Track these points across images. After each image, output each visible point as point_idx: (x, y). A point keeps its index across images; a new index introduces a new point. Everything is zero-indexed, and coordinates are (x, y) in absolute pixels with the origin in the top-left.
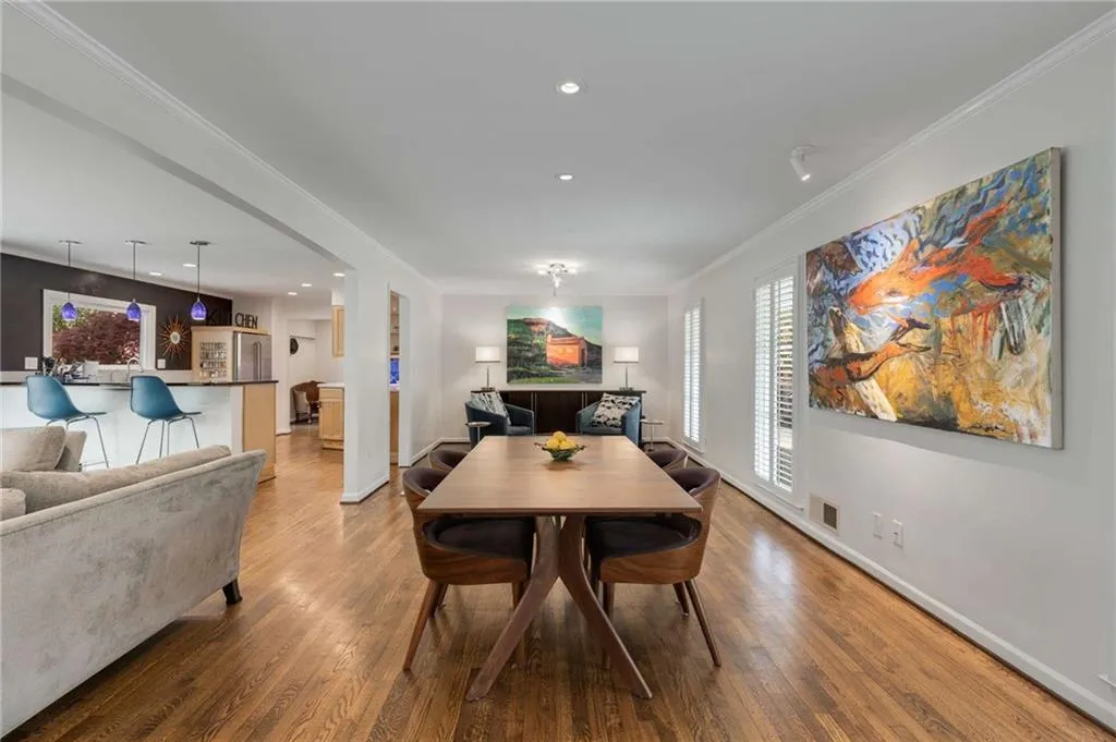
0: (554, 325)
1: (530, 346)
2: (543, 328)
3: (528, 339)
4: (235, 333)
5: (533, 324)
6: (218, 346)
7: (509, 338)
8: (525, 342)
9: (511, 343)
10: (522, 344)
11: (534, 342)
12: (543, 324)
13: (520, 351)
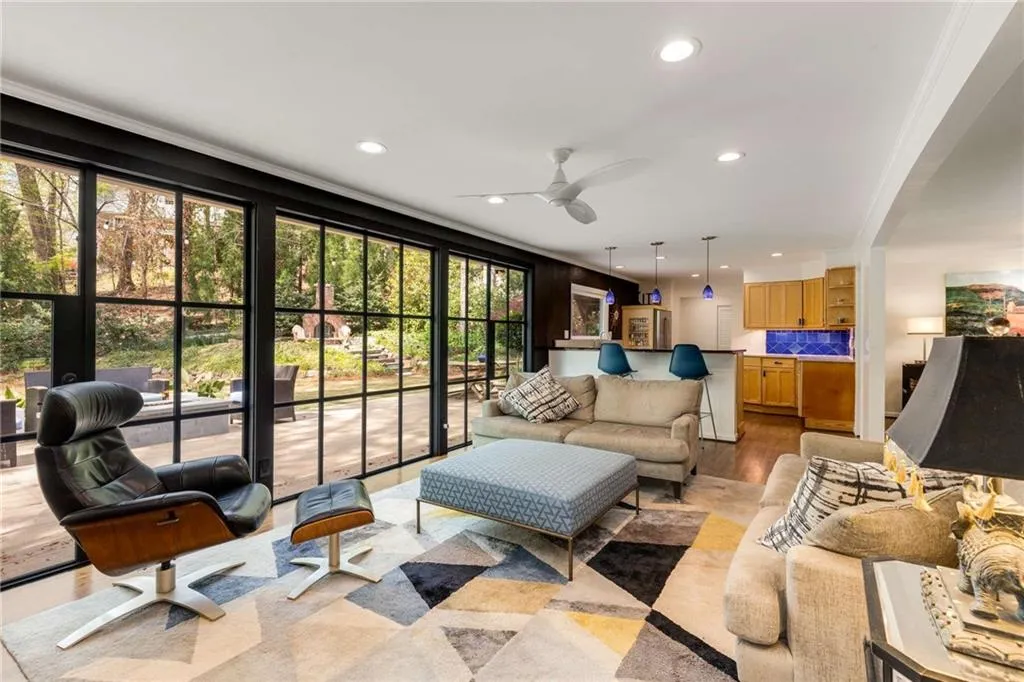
0: (1018, 291)
1: (980, 315)
2: (999, 295)
3: (975, 308)
4: (655, 311)
5: (986, 291)
6: (643, 320)
7: (947, 308)
8: (973, 312)
9: (949, 313)
10: (967, 314)
11: (987, 311)
12: (1000, 290)
13: (966, 322)
